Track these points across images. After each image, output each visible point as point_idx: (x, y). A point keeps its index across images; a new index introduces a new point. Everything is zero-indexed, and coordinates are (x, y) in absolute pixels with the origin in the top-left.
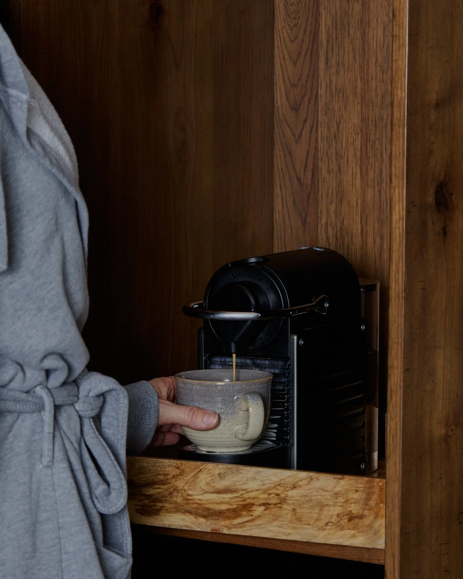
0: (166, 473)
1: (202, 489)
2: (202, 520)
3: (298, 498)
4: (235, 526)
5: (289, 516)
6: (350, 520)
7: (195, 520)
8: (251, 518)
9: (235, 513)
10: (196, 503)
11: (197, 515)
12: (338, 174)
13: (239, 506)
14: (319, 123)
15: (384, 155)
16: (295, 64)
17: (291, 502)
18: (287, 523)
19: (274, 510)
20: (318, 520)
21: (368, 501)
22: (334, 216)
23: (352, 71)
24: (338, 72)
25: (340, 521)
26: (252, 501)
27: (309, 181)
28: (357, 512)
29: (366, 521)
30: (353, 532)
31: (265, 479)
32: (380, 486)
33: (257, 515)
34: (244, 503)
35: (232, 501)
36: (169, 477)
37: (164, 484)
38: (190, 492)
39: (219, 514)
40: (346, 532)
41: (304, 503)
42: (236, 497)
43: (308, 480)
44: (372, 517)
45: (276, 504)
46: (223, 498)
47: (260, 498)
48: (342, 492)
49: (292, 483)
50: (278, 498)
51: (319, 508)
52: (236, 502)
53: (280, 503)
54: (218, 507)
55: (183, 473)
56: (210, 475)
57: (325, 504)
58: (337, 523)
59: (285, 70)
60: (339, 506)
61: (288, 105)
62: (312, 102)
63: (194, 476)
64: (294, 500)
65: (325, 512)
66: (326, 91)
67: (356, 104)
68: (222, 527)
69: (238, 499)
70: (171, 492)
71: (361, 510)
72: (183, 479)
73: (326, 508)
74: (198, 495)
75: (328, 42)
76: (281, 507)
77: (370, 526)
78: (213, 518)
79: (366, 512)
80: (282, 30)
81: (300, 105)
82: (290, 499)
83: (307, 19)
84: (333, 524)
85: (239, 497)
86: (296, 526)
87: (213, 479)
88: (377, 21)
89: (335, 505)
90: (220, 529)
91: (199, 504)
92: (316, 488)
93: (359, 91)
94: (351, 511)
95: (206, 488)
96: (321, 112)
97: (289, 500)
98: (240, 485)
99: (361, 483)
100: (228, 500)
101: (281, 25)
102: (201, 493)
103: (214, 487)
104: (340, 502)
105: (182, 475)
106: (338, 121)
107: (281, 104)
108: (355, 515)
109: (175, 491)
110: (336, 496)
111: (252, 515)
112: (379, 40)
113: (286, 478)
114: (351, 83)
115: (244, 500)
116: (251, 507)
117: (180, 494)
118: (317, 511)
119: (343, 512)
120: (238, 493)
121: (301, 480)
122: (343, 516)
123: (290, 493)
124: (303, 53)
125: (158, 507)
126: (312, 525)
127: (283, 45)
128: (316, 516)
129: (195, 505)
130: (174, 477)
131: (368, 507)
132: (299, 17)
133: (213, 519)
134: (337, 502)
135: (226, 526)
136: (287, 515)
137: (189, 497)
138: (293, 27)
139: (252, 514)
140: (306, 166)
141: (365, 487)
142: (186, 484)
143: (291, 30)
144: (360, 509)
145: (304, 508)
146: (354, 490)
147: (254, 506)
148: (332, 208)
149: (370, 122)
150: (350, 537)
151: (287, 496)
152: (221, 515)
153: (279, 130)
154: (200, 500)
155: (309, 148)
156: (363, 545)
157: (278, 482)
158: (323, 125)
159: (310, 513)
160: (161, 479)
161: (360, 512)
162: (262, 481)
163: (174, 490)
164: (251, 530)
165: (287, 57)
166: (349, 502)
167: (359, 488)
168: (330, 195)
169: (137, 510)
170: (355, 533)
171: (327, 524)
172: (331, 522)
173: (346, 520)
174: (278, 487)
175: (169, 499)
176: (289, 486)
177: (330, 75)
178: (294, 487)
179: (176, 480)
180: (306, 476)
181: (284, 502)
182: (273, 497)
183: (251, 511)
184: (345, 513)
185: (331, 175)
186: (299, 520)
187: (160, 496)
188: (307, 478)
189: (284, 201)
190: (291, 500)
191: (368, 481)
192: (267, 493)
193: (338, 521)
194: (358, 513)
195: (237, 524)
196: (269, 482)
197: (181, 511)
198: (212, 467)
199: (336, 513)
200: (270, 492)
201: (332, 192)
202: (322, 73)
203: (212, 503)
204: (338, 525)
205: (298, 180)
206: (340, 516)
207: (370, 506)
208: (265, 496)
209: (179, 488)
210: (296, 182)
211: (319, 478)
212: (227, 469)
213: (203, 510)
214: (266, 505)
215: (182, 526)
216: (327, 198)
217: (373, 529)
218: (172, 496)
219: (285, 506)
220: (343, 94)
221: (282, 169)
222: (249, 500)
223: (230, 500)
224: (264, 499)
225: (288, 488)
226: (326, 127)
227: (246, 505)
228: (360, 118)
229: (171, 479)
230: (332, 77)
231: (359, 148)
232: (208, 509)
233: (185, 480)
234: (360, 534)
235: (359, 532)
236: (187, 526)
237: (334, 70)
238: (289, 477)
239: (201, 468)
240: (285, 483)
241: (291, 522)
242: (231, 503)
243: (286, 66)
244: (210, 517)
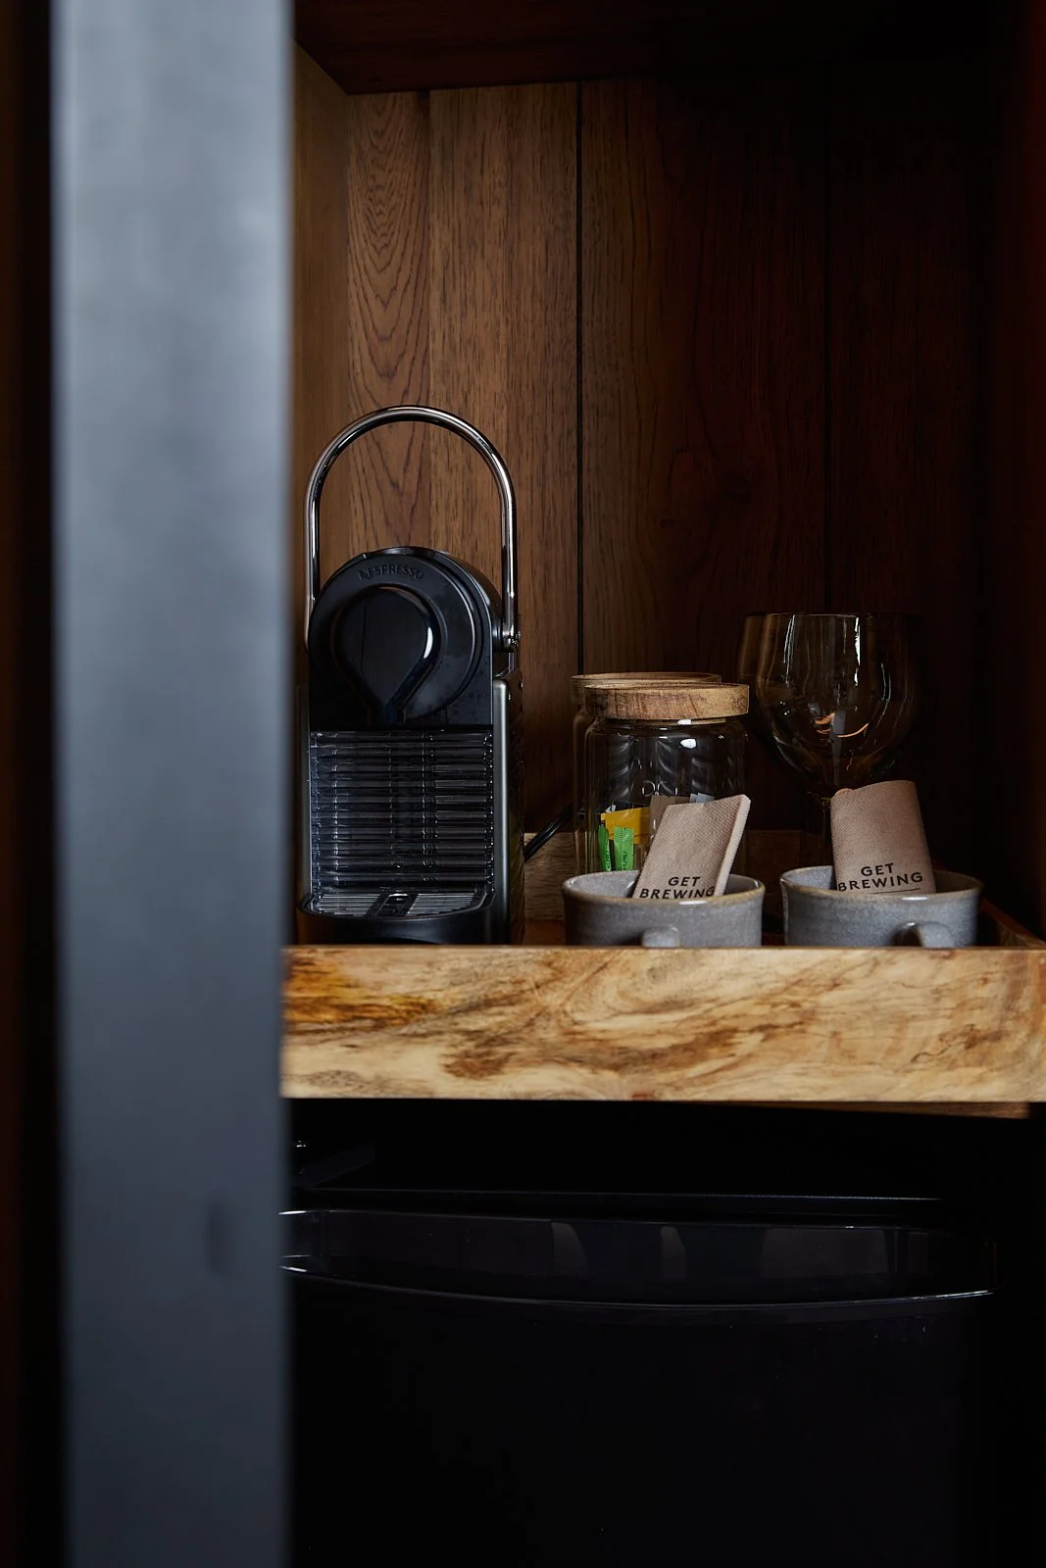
0: (519, 977)
1: (609, 1008)
2: (609, 1075)
3: (844, 1008)
4: (691, 1082)
5: (824, 1050)
6: (970, 1045)
7: (592, 1076)
8: (731, 1060)
9: (690, 1052)
10: (594, 1040)
11: (596, 1065)
12: (467, 470)
13: (700, 1036)
14: (432, 394)
15: (550, 439)
16: (385, 305)
17: (829, 1017)
18: (820, 1065)
19: (787, 1040)
20: (891, 1051)
21: (1013, 1000)
22: (459, 539)
23: (490, 311)
24: (464, 315)
25: (946, 1049)
26: (732, 1023)
27: (414, 487)
28: (986, 1027)
29: (1009, 1046)
30: (979, 1071)
31: (763, 972)
32: (1040, 966)
33: (746, 1052)
34: (713, 1029)
35: (683, 1026)
36: (525, 987)
37: (512, 1004)
38: (578, 1017)
39: (654, 1058)
40: (963, 1071)
41: (859, 1018)
42: (692, 1018)
43: (868, 967)
44: (1023, 1035)
45: (791, 1026)
46: (663, 1023)
47: (752, 1016)
48: (952, 986)
49: (829, 975)
50: (796, 1012)
51: (895, 1026)
52: (693, 1028)
53: (801, 1023)
54: (647, 1045)
55: (560, 976)
56: (629, 975)
57: (910, 1014)
58: (938, 1054)
59: (368, 315)
60: (945, 1016)
61: (374, 370)
62: (418, 363)
63: (587, 980)
64: (834, 1013)
65: (910, 1034)
66: (443, 344)
67: (498, 361)
68: (660, 1087)
69: (699, 1022)
70: (532, 1020)
71: (998, 1022)
72: (562, 988)
73: (912, 1024)
74: (597, 1021)
75: (446, 268)
76: (803, 1031)
77: (1019, 1054)
78: (635, 1069)
79: (1009, 1025)
80: (362, 254)
81: (396, 368)
82: (825, 1011)
83: (408, 235)
84: (931, 1058)
85: (700, 1017)
86: (840, 1068)
87: (635, 984)
88: (534, 231)
89: (934, 1016)
90: (654, 1091)
91: (601, 1040)
92: (887, 982)
93: (502, 340)
94: (972, 1025)
95: (619, 1004)
96: (435, 377)
97: (823, 1014)
98: (703, 990)
99: (996, 963)
100: (674, 1025)
101: (360, 246)
102: (607, 1015)
103: (638, 999)
104: (946, 1009)
105: (558, 979)
106: (465, 390)
107: (362, 368)
108: (982, 1033)
109: (541, 1018)
110: (937, 996)
111: (733, 1055)
112: (537, 261)
113: (815, 966)
114: (489, 329)
115: (714, 1023)
116: (731, 1037)
117: (553, 1023)
118: (891, 1032)
119: (954, 1030)
120: (698, 1008)
121: (852, 968)
122: (955, 1038)
123: (826, 999)
124: (401, 288)
125: (498, 1056)
126: (880, 1064)
127: (364, 277)
128: (889, 1042)
129: (592, 1045)
130: (538, 987)
131: (1014, 1014)
132: (393, 234)
133: (637, 1072)
134: (939, 1010)
135: (669, 1085)
136: (819, 1046)
137: (577, 1028)
138: (382, 248)
139: (733, 1051)
140: (408, 462)
141: (1006, 972)
142: (568, 998)
143: (379, 253)
144: (994, 1020)
145: (858, 1028)
146: (978, 980)
147: (738, 1035)
148: (457, 526)
149: (524, 388)
150: (973, 1083)
151: (818, 1006)
152: (657, 1061)
153: (357, 409)
154: (603, 1031)
155: (413, 435)
156: (1004, 1096)
157: (794, 976)
158: (438, 397)
159: (874, 1037)
160: (505, 992)
161: (995, 1026)
162: (756, 978)
163: (538, 1015)
164: (730, 1087)
165: (371, 294)
166: (968, 1006)
167: (992, 973)
168: (452, 504)
169: (447, 1066)
170: (985, 1073)
171: (915, 1059)
172: (925, 1054)
173: (962, 1046)
174: (796, 988)
175: (526, 1036)
176: (823, 982)
177: (450, 319)
178: (835, 985)
179: (543, 992)
180: (863, 959)
181: (811, 1019)
182: (784, 1010)
183: (731, 1045)
184: (960, 1031)
185: (454, 474)
186: (849, 1055)
187: (503, 1031)
188: (866, 963)
189: (369, 519)
190: (828, 1013)
191: (1011, 957)
192: (768, 1004)
193: (941, 1049)
194: (989, 1029)
195: (696, 1077)
196: (774, 978)
197: (557, 1059)
198: (632, 957)
199: (938, 1031)
200: (777, 999)
201: (456, 501)
202: (435, 315)
203: (635, 1035)
204: (943, 1058)
205: (393, 485)
206: (947, 1038)
207: (1017, 1012)
208: (765, 1010)
209: (552, 1010)
210: (388, 488)
211: (895, 960)
212: (671, 957)
213: (613, 1054)
214: (768, 1030)
215: (559, 1094)
216: (446, 510)
217: (1027, 1060)
218: (533, 1027)
219: (813, 1028)
220: (475, 348)
221: (364, 470)
222: (724, 1023)
223: (679, 1025)
224: (762, 1016)
225: (821, 989)
226: (444, 399)
227: (717, 1033)
228: (505, 382)
229: (532, 990)
230: (453, 321)
231: (505, 429)
232: (624, 1050)
233: (566, 990)
234: (995, 1073)
235: (992, 1070)
236: (573, 1093)
237: (457, 311)
238: (822, 962)
239: (607, 959)
240: (813, 978)
241: (828, 1060)
242: (682, 1033)
243: (370, 311)
244: (630, 1066)
